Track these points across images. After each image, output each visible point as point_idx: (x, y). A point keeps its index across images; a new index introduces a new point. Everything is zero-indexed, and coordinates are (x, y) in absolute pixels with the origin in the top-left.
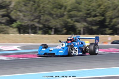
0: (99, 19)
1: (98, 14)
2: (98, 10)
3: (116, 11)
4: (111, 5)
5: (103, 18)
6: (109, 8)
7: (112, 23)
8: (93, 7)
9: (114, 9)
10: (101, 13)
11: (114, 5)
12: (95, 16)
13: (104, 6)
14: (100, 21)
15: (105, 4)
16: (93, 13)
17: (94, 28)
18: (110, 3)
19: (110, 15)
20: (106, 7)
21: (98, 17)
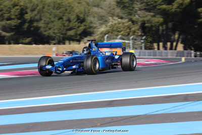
0: (15, 24)
1: (13, 17)
2: (13, 10)
3: (35, 12)
4: (28, 5)
5: (19, 21)
6: (27, 8)
7: (32, 29)
8: (5, 6)
9: (33, 10)
10: (16, 16)
11: (32, 5)
12: (9, 19)
13: (21, 6)
14: (15, 26)
15: (22, 4)
16: (6, 16)
17: (8, 34)
18: (27, 1)
19: (29, 18)
20: (22, 7)
21: (13, 21)
